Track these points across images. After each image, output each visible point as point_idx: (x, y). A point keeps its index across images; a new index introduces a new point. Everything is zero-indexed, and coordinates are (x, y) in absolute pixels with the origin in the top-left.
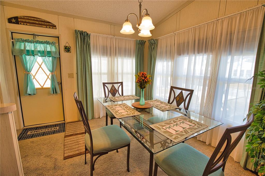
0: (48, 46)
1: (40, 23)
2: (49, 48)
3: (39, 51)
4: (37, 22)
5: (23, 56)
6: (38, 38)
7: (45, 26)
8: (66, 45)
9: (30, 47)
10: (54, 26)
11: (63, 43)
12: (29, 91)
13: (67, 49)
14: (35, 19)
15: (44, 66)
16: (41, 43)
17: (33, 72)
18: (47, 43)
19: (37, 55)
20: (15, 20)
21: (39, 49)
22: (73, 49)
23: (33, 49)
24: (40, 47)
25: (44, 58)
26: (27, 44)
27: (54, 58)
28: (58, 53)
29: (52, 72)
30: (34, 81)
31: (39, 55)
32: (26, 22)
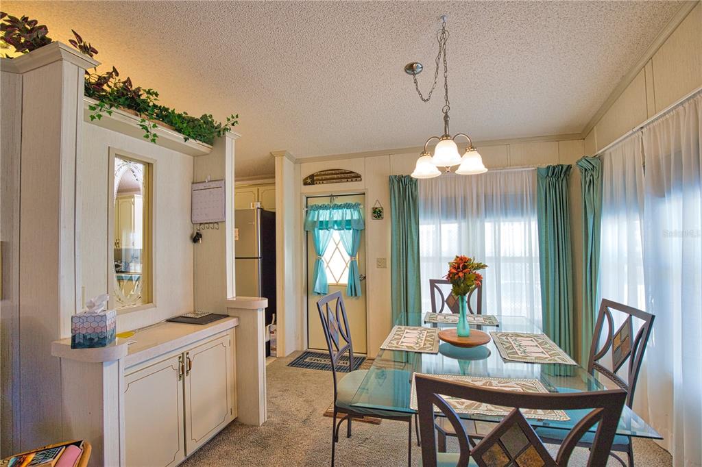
0: (348, 211)
1: (339, 176)
2: (349, 214)
3: (336, 222)
4: (335, 176)
5: (316, 229)
6: (338, 201)
7: (346, 180)
8: (377, 206)
9: (324, 215)
10: (356, 177)
11: (371, 203)
12: (317, 288)
13: (377, 213)
14: (334, 172)
15: (341, 246)
16: (340, 207)
17: (326, 257)
18: (348, 206)
19: (333, 227)
20: (311, 180)
21: (335, 219)
22: (386, 214)
23: (328, 219)
24: (337, 215)
25: (342, 231)
26: (321, 211)
27: (356, 231)
28: (362, 222)
29: (352, 255)
30: (327, 272)
31: (336, 227)
32: (322, 180)
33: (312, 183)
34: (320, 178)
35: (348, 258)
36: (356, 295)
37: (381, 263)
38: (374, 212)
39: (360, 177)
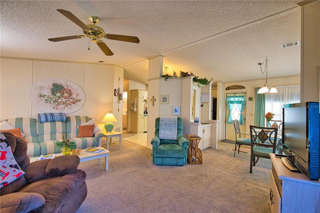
0: (240, 98)
1: (238, 87)
2: (240, 99)
3: (236, 101)
4: (236, 87)
5: (229, 104)
6: (237, 95)
7: (240, 88)
8: (250, 97)
9: (232, 99)
10: (244, 88)
11: (248, 96)
12: (229, 121)
13: (250, 99)
15: (237, 109)
16: (238, 97)
17: (232, 112)
18: (240, 97)
19: (235, 103)
21: (236, 100)
22: (254, 99)
23: (233, 100)
24: (237, 99)
25: (238, 104)
26: (231, 98)
27: (243, 104)
28: (245, 102)
29: (241, 112)
30: (232, 116)
31: (236, 103)
32: (232, 88)
33: (229, 89)
34: (231, 88)
35: (240, 113)
36: (242, 124)
37: (251, 115)
38: (249, 99)
39: (245, 88)
